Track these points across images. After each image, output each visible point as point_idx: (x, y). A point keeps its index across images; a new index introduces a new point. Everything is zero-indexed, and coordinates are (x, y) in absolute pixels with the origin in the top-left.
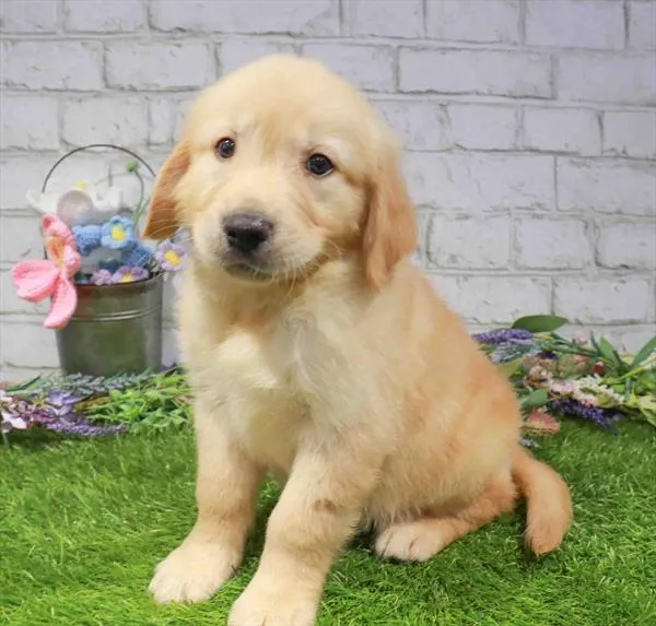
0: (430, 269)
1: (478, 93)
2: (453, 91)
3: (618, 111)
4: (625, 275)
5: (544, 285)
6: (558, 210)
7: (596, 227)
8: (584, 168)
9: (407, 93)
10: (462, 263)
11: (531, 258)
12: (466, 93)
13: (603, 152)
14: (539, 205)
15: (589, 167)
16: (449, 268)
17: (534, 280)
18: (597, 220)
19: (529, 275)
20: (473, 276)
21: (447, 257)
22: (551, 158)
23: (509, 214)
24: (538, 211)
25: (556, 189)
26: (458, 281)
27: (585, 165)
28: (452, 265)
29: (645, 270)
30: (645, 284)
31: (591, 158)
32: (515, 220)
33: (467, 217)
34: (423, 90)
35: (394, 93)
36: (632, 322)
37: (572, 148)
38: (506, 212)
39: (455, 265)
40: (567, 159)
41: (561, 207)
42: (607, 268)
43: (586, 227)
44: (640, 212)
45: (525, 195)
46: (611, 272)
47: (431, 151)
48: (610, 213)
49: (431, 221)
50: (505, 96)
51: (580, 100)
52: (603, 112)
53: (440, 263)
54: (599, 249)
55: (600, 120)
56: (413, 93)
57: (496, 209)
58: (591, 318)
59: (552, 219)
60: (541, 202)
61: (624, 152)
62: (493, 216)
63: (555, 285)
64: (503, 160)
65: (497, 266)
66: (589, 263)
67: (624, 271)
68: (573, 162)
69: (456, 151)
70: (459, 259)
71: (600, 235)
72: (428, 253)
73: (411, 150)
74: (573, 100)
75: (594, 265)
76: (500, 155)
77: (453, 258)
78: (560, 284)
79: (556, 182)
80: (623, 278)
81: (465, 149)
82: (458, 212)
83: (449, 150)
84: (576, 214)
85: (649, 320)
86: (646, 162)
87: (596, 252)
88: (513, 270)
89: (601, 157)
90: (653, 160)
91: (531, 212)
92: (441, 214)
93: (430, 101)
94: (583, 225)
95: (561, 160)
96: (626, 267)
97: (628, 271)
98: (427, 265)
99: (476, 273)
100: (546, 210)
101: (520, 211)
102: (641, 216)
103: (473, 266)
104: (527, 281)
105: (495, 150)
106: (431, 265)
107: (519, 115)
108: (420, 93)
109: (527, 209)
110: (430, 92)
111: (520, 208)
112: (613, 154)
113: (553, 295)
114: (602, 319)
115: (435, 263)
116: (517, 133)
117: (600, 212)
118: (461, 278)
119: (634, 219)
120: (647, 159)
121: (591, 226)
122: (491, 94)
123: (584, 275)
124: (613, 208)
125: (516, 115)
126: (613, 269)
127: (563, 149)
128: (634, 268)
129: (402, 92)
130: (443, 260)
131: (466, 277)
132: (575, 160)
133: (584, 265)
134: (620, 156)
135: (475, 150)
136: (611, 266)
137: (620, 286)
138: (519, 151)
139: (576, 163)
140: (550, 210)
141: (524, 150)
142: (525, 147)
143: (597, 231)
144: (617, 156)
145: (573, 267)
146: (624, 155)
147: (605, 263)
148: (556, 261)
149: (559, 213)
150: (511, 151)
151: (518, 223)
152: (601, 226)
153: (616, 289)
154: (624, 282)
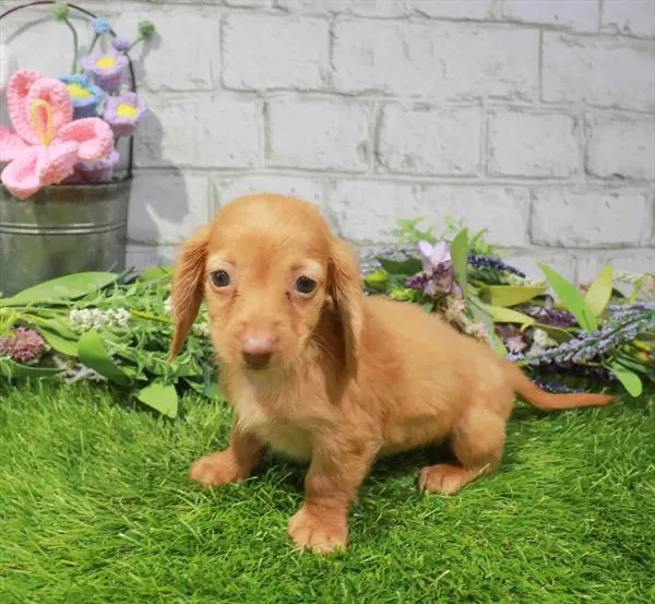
0: (379, 173)
4: (619, 187)
5: (521, 198)
6: (542, 101)
7: (587, 125)
8: (576, 49)
10: (420, 168)
11: (505, 163)
13: (600, 27)
14: (519, 95)
15: (582, 46)
16: (404, 174)
17: (508, 191)
18: (589, 116)
19: (501, 184)
20: (432, 184)
21: (402, 158)
22: (535, 32)
23: (481, 105)
24: (518, 103)
25: (540, 76)
26: (414, 191)
27: (576, 44)
28: (406, 170)
30: (642, 199)
31: (586, 34)
32: (488, 113)
33: (427, 107)
36: (623, 246)
37: (560, 22)
38: (477, 102)
39: (412, 170)
40: (557, 35)
41: (545, 99)
42: (599, 177)
43: (575, 125)
44: (642, 109)
45: (503, 80)
46: (600, 182)
47: (383, 19)
48: (605, 108)
49: (382, 112)
53: (391, 166)
54: (590, 154)
57: (464, 98)
58: (577, 241)
59: (533, 114)
60: (521, 90)
61: (626, 28)
62: (464, 107)
63: (534, 197)
64: (475, 33)
65: (463, 173)
66: (576, 171)
67: (618, 182)
68: (562, 39)
69: (414, 19)
70: (417, 163)
71: (591, 137)
72: (377, 154)
73: (357, 16)
75: (582, 173)
76: (473, 26)
77: (409, 160)
78: (539, 196)
79: (540, 65)
80: (615, 191)
81: (428, 17)
82: (416, 101)
83: (406, 17)
84: (563, 107)
85: (643, 243)
87: (586, 157)
88: (482, 177)
89: (598, 34)
91: (509, 103)
92: (395, 102)
94: (570, 122)
95: (548, 35)
96: (620, 177)
97: (623, 183)
98: (376, 168)
99: (436, 180)
100: (526, 100)
101: (492, 101)
102: (642, 112)
103: (435, 172)
104: (501, 192)
105: (467, 20)
106: (381, 169)
109: (504, 98)
111: (491, 97)
112: (613, 31)
113: (532, 210)
114: (588, 241)
115: (387, 166)
117: (594, 106)
118: (419, 187)
119: (633, 115)
121: (581, 122)
123: (570, 186)
124: (608, 101)
126: (605, 179)
127: (553, 22)
128: (630, 178)
130: (395, 162)
131: (424, 186)
132: (564, 34)
133: (570, 173)
134: (622, 33)
135: (441, 19)
136: (602, 174)
137: (611, 200)
138: (496, 21)
139: (568, 41)
140: (530, 101)
141: (501, 22)
142: (503, 16)
143: (588, 130)
144: (619, 33)
145: (556, 175)
146: (626, 33)
147: (595, 171)
148: (537, 166)
149: (544, 105)
150: (485, 21)
151: (491, 116)
152: (592, 123)
153: (607, 204)
154: (616, 195)
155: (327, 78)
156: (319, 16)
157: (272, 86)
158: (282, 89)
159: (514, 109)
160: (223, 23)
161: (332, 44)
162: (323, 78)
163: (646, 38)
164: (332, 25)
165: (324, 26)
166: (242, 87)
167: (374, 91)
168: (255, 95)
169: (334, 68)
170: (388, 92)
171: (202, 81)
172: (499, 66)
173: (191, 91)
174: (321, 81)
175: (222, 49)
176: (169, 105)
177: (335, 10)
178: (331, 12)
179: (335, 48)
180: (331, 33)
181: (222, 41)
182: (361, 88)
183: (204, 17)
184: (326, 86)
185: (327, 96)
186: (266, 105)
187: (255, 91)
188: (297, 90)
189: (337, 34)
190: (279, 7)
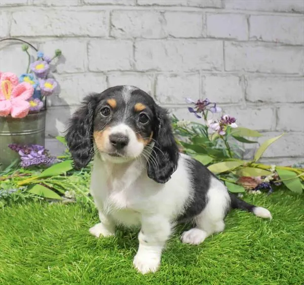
1: (181, 6)
2: (167, 4)
3: (258, 15)
4: (261, 106)
6: (225, 71)
7: (245, 80)
8: (239, 47)
9: (142, 6)
10: (173, 101)
12: (175, 6)
13: (249, 38)
14: (215, 68)
15: (241, 46)
16: (167, 104)
18: (246, 76)
20: (178, 108)
21: (166, 98)
22: (220, 43)
23: (199, 73)
24: (215, 72)
25: (224, 59)
26: (171, 111)
27: (239, 45)
28: (168, 102)
29: (272, 103)
30: (271, 110)
31: (244, 41)
32: (202, 77)
33: (176, 76)
34: (151, 4)
35: (134, 6)
36: (264, 131)
37: (232, 37)
38: (197, 72)
39: (171, 102)
40: (231, 42)
41: (227, 69)
42: (251, 102)
43: (240, 80)
44: (269, 71)
45: (208, 63)
46: (253, 104)
47: (156, 39)
48: (253, 72)
49: (156, 78)
50: (196, 7)
51: (237, 9)
52: (250, 16)
54: (247, 92)
55: (248, 20)
56: (145, 6)
57: (192, 71)
59: (222, 76)
60: (216, 66)
61: (261, 38)
62: (191, 75)
63: (224, 112)
64: (196, 43)
66: (241, 100)
67: (260, 104)
68: (232, 44)
69: (169, 39)
70: (172, 99)
71: (247, 85)
72: (155, 96)
73: (145, 38)
74: (234, 9)
75: (244, 101)
76: (194, 40)
77: (169, 98)
78: (226, 111)
79: (224, 55)
80: (259, 107)
81: (175, 37)
82: (171, 73)
83: (166, 38)
84: (235, 73)
85: (273, 129)
86: (272, 44)
87: (246, 93)
89: (249, 41)
90: (276, 42)
91: (211, 72)
92: (162, 74)
93: (155, 10)
94: (238, 78)
95: (226, 43)
96: (261, 101)
97: (263, 104)
99: (181, 106)
100: (218, 71)
101: (204, 72)
102: (269, 73)
103: (180, 103)
105: (192, 38)
107: (204, 18)
108: (149, 5)
109: (209, 70)
110: (154, 5)
111: (204, 70)
112: (255, 39)
115: (159, 101)
116: (203, 28)
117: (248, 72)
118: (173, 109)
119: (265, 75)
120: (273, 42)
122: (189, 6)
123: (239, 106)
124: (255, 70)
125: (203, 18)
127: (229, 37)
128: (265, 102)
129: (139, 5)
130: (163, 100)
131: (176, 109)
132: (234, 42)
133: (239, 101)
134: (259, 40)
135: (180, 38)
136: (253, 101)
137: (258, 112)
138: (204, 38)
139: (235, 44)
140: (221, 71)
141: (207, 38)
142: (207, 36)
143: (246, 82)
144: (257, 40)
145: (233, 101)
146: (261, 40)
147: (250, 99)
148: (224, 98)
149: (226, 72)
150: (200, 38)
151: (203, 78)
152: (248, 79)
153: (256, 114)
154: (259, 109)
155: (133, 65)
156: (129, 39)
157: (109, 69)
158: (114, 71)
159: (213, 74)
160: (88, 44)
161: (134, 51)
162: (131, 65)
163: (269, 42)
164: (134, 43)
165: (131, 43)
166: (97, 71)
167: (153, 70)
168: (102, 74)
169: (135, 61)
170: (159, 70)
171: (80, 69)
172: (206, 57)
173: (75, 73)
174: (130, 67)
175: (88, 55)
176: (67, 79)
177: (135, 37)
178: (133, 37)
179: (136, 53)
180: (134, 47)
181: (88, 52)
182: (147, 69)
183: (80, 42)
184: (132, 68)
185: (132, 73)
186: (107, 77)
187: (102, 72)
188: (120, 71)
189: (137, 46)
190: (111, 36)
